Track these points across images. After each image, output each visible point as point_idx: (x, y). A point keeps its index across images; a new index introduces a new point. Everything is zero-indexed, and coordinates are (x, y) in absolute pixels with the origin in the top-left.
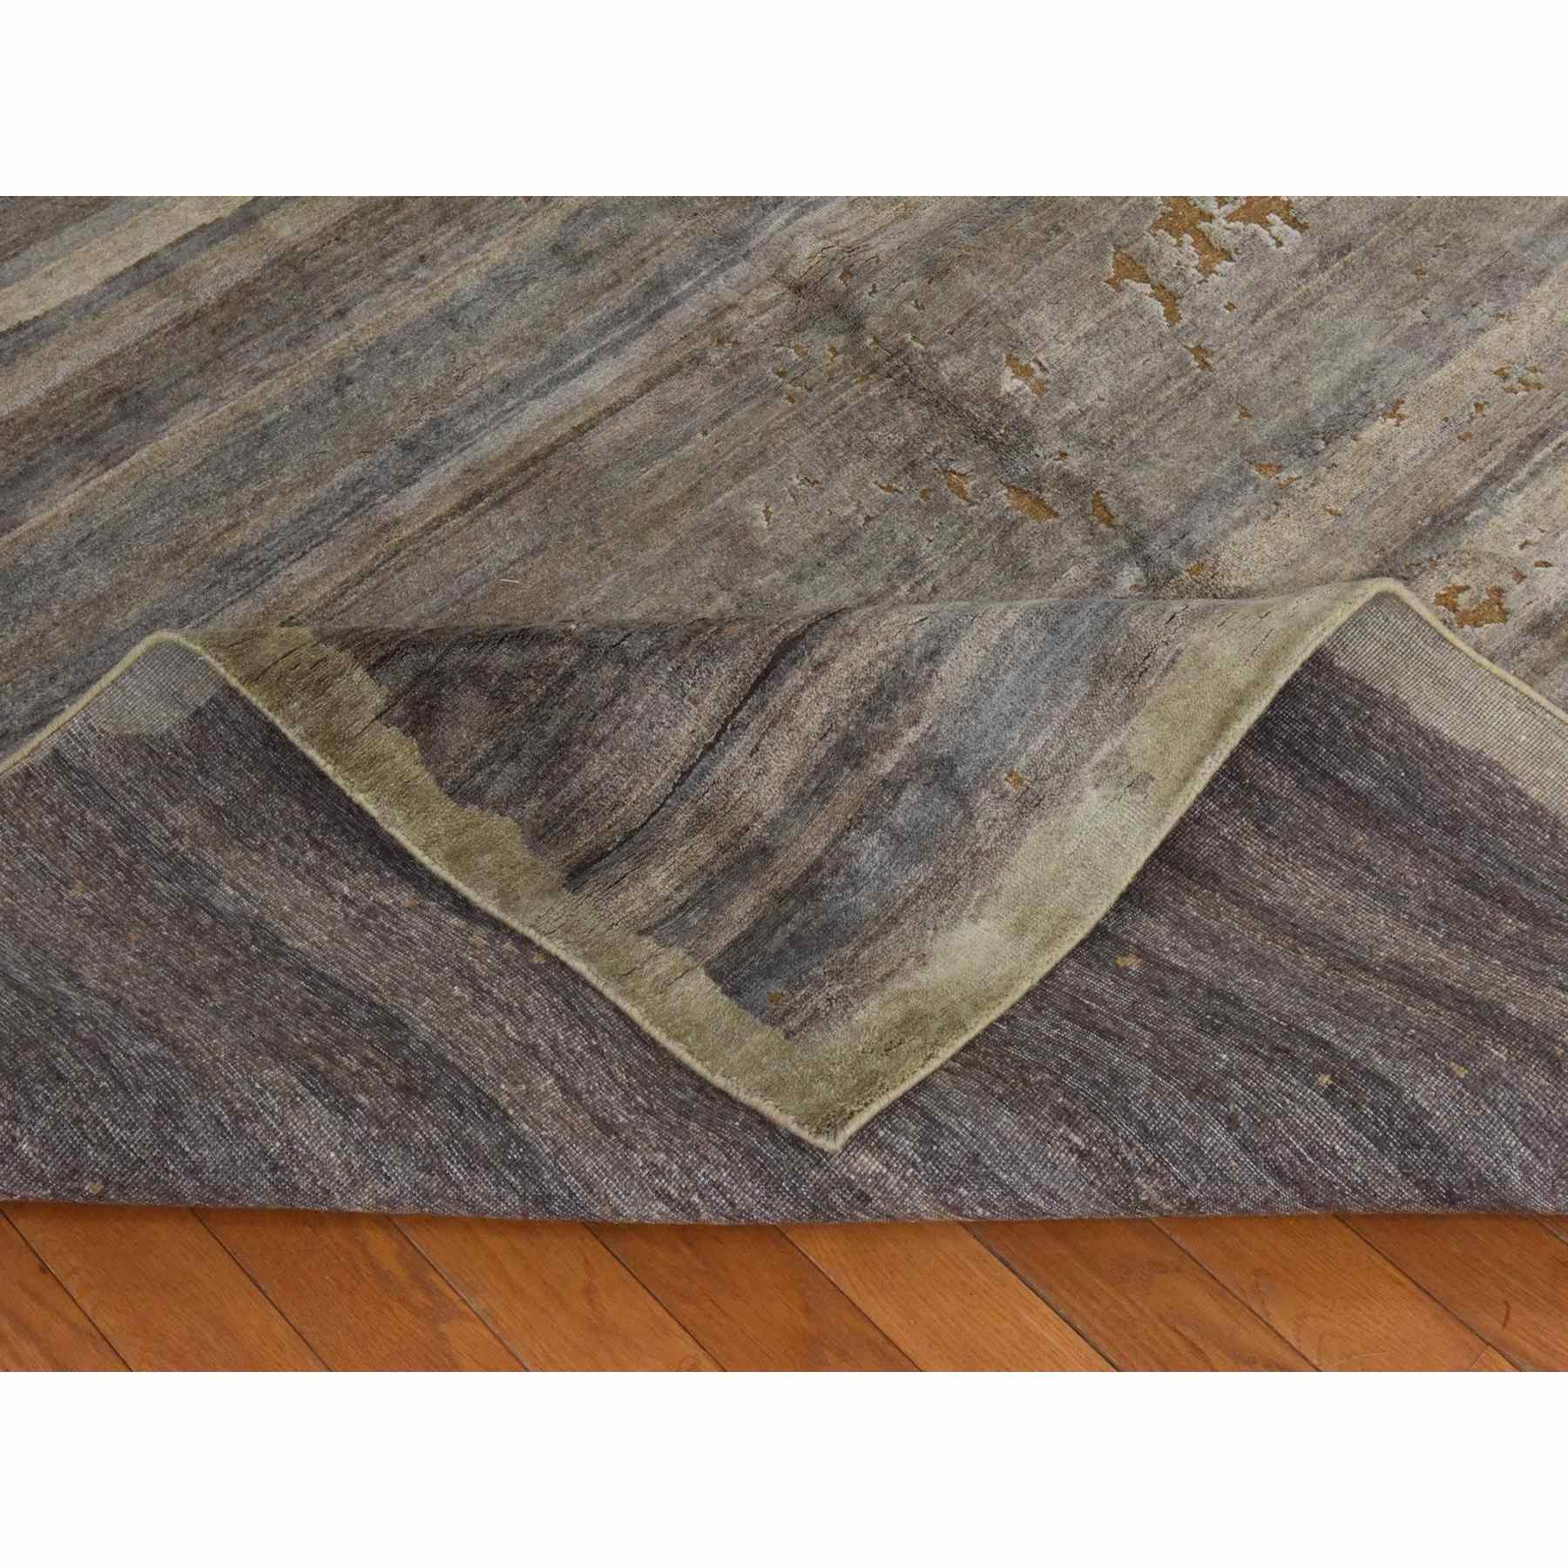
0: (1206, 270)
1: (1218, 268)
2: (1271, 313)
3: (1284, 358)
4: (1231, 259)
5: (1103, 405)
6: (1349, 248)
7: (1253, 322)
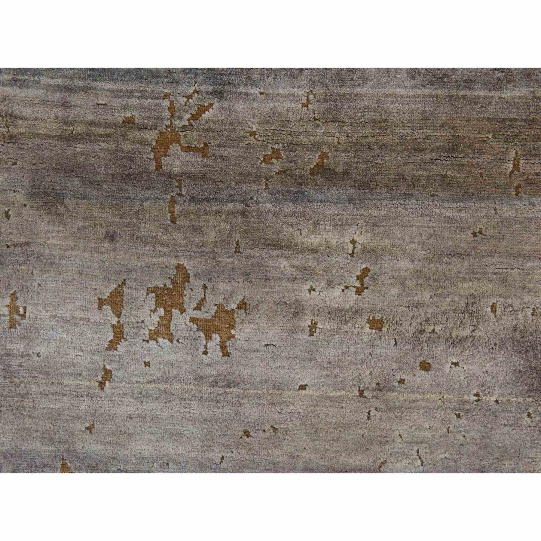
0: (154, 336)
1: (160, 340)
2: (162, 386)
3: (139, 416)
4: (171, 342)
5: (36, 358)
6: (237, 385)
7: (150, 382)
